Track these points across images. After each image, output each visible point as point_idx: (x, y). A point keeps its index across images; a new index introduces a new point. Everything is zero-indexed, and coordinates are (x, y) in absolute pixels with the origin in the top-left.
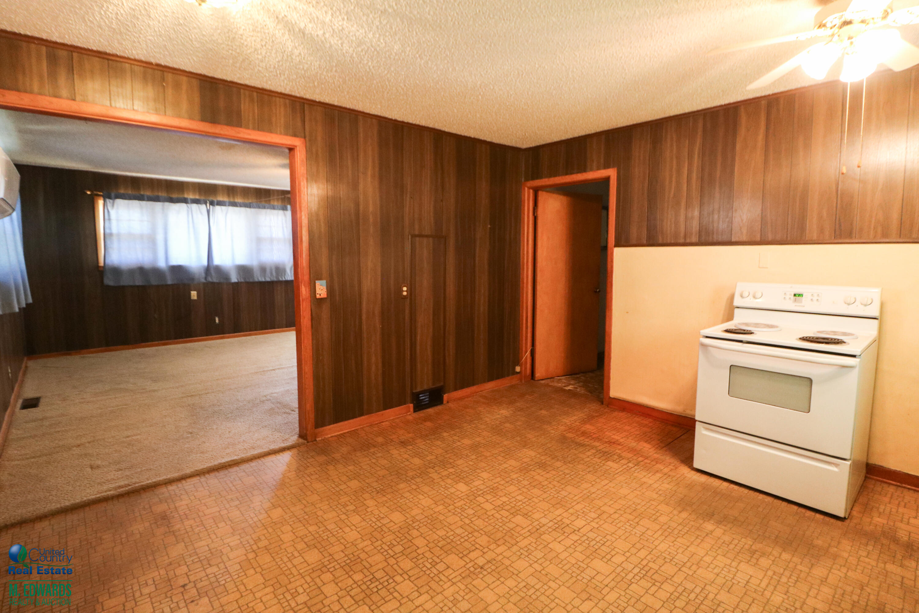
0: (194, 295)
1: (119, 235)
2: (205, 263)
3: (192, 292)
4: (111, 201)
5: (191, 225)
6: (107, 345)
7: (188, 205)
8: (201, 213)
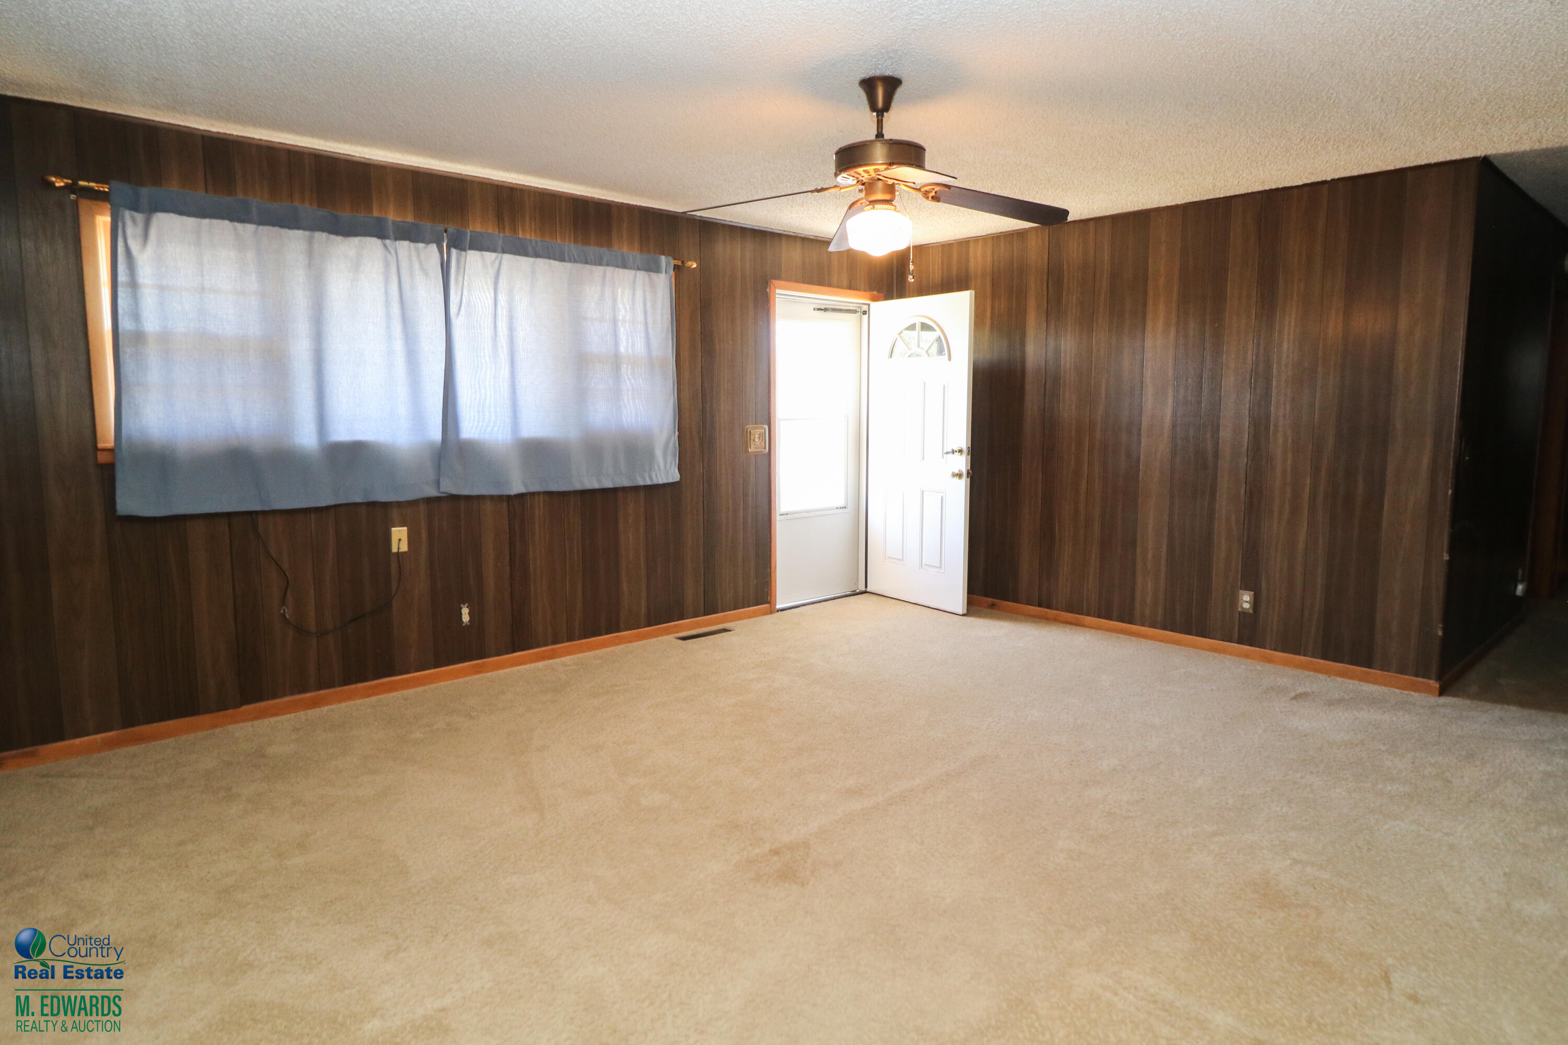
0: (400, 538)
1: (165, 338)
2: (435, 433)
3: (394, 530)
4: (139, 217)
5: (396, 309)
6: (129, 721)
7: (388, 242)
8: (425, 273)
